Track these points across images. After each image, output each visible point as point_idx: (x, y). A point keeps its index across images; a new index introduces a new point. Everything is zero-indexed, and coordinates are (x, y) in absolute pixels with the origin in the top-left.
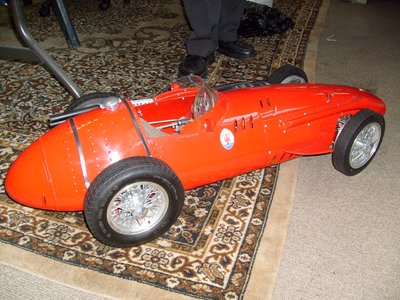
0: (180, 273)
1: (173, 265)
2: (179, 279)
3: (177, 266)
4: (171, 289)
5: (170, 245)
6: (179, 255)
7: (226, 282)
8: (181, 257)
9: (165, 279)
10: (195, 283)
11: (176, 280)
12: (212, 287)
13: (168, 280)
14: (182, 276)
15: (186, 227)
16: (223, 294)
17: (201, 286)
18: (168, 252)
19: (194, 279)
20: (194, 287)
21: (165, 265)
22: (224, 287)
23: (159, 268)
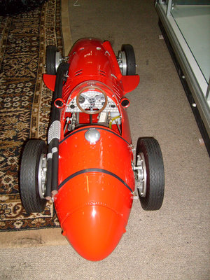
0: (21, 216)
1: (15, 212)
2: (22, 220)
3: (18, 211)
4: (19, 230)
5: (8, 198)
6: (16, 203)
7: (52, 212)
8: (18, 204)
9: (13, 224)
10: (33, 219)
11: (19, 222)
12: (44, 218)
13: (15, 224)
14: (23, 218)
15: (15, 181)
16: (53, 221)
17: (37, 220)
18: (8, 204)
19: (31, 217)
20: (33, 222)
21: (9, 214)
22: (52, 216)
23: (6, 217)
